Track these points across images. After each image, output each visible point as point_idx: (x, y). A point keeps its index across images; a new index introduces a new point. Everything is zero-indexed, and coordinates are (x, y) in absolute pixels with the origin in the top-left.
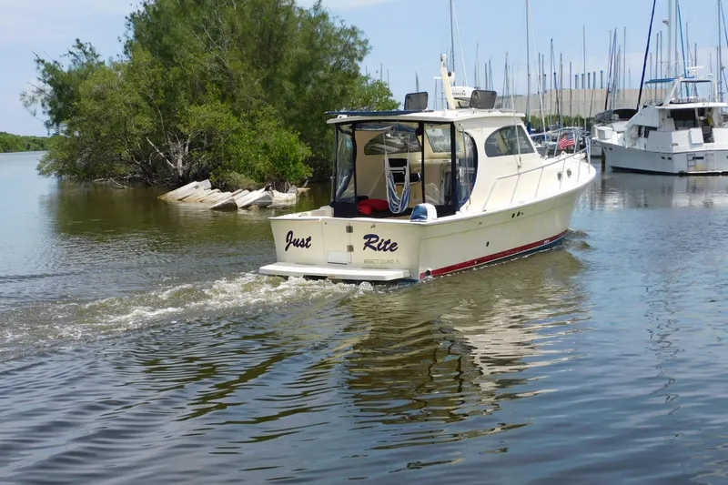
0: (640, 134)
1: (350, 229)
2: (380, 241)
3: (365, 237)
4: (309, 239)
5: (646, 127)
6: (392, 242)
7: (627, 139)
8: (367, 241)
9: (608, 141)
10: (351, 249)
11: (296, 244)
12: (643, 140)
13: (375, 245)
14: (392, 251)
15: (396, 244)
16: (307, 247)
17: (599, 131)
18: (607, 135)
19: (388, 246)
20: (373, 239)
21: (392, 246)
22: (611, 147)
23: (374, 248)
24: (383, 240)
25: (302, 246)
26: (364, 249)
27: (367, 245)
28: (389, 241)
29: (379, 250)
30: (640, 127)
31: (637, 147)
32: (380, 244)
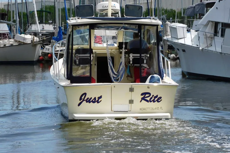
0: (216, 33)
1: (131, 90)
2: (151, 96)
3: (142, 94)
4: (100, 97)
5: (222, 23)
6: (159, 97)
7: (202, 38)
8: (143, 96)
9: (181, 41)
10: (131, 102)
11: (89, 101)
12: (219, 39)
13: (148, 99)
14: (158, 102)
15: (161, 98)
16: (98, 102)
17: (171, 28)
18: (180, 34)
19: (156, 99)
20: (147, 95)
21: (159, 99)
22: (184, 48)
23: (147, 101)
24: (153, 96)
25: (94, 102)
26: (141, 101)
27: (143, 99)
28: (157, 96)
29: (151, 102)
30: (216, 24)
31: (212, 49)
32: (151, 98)
